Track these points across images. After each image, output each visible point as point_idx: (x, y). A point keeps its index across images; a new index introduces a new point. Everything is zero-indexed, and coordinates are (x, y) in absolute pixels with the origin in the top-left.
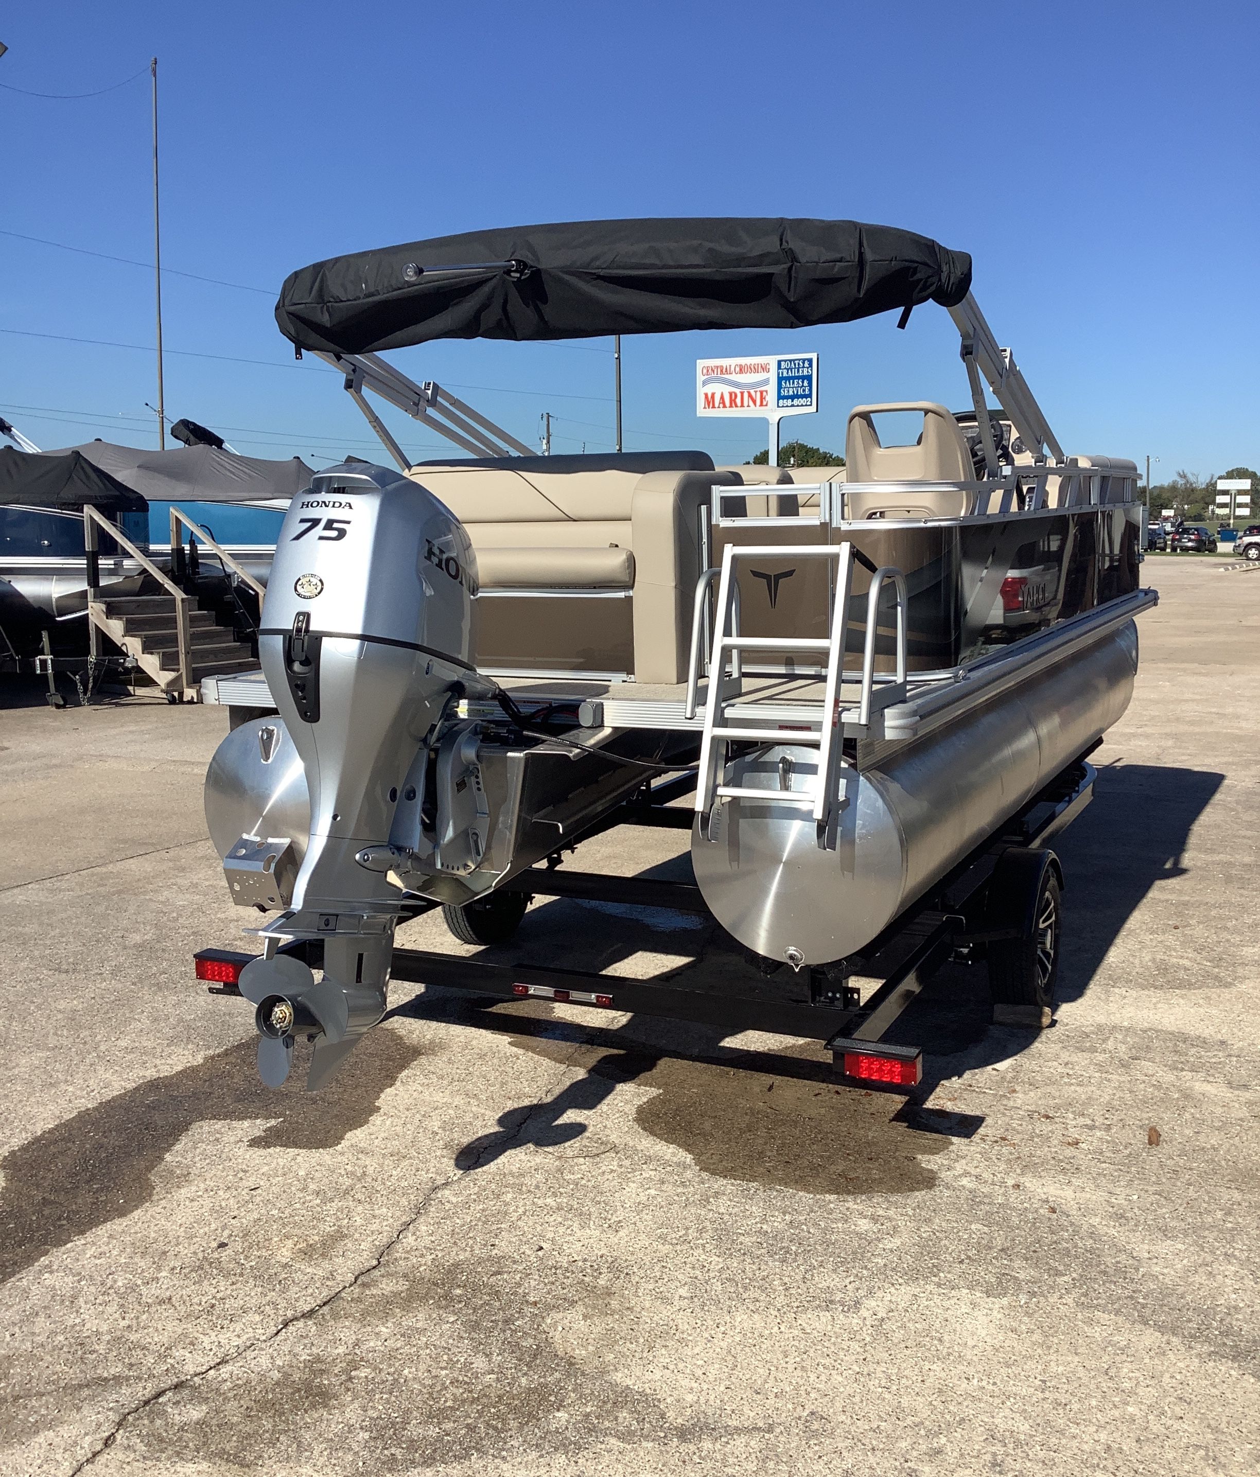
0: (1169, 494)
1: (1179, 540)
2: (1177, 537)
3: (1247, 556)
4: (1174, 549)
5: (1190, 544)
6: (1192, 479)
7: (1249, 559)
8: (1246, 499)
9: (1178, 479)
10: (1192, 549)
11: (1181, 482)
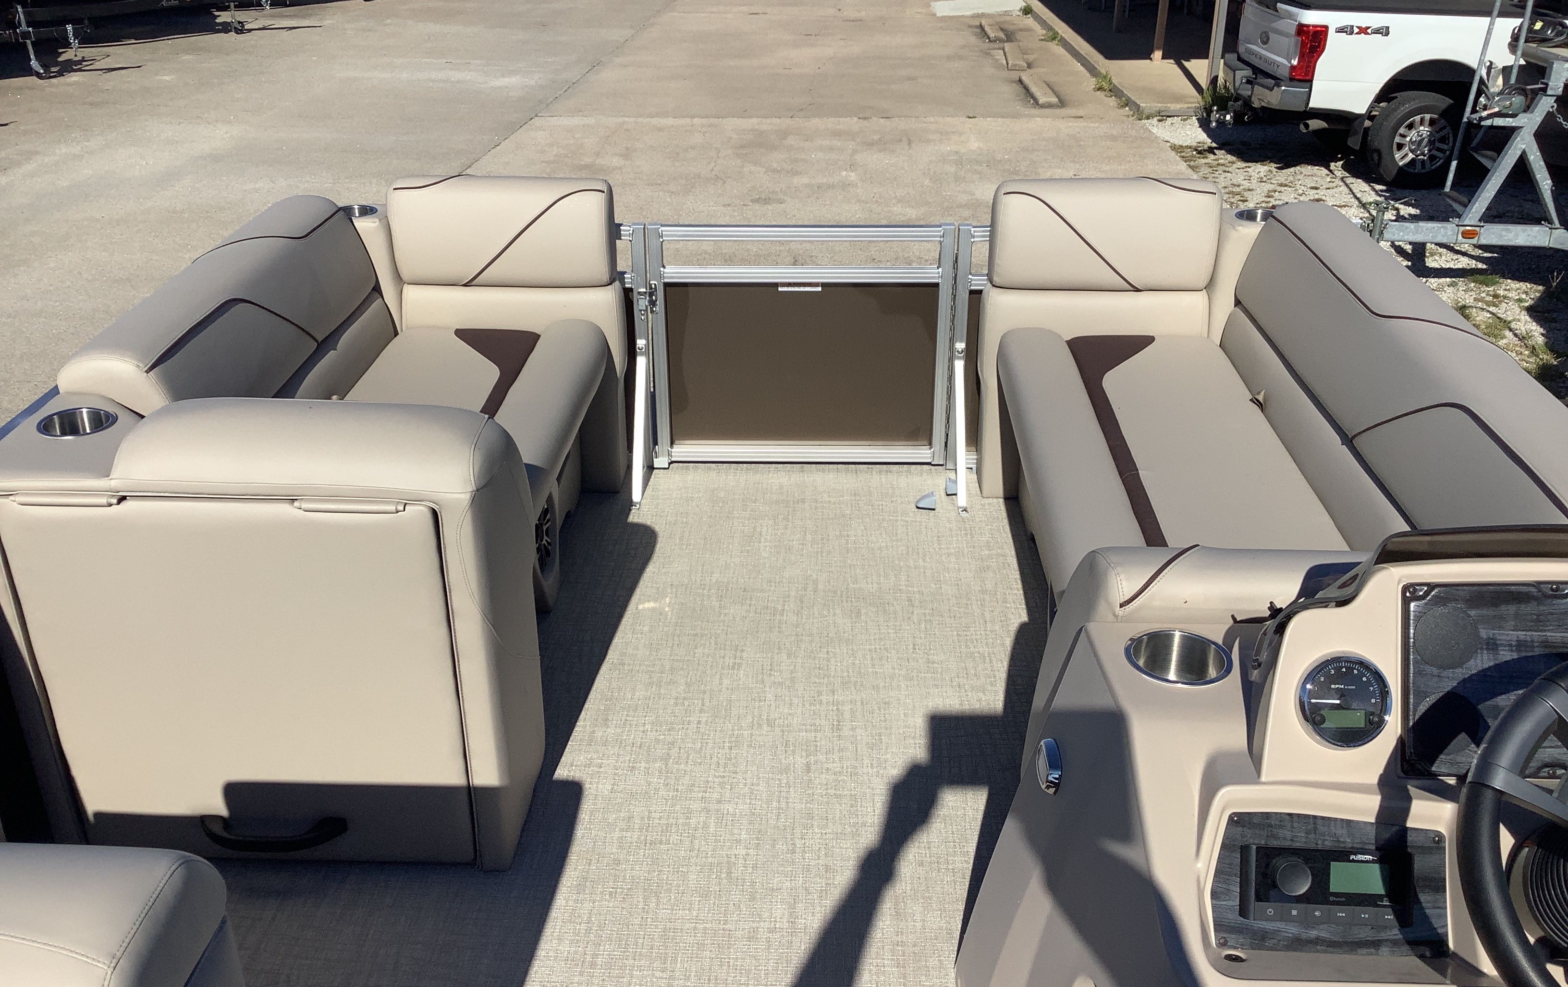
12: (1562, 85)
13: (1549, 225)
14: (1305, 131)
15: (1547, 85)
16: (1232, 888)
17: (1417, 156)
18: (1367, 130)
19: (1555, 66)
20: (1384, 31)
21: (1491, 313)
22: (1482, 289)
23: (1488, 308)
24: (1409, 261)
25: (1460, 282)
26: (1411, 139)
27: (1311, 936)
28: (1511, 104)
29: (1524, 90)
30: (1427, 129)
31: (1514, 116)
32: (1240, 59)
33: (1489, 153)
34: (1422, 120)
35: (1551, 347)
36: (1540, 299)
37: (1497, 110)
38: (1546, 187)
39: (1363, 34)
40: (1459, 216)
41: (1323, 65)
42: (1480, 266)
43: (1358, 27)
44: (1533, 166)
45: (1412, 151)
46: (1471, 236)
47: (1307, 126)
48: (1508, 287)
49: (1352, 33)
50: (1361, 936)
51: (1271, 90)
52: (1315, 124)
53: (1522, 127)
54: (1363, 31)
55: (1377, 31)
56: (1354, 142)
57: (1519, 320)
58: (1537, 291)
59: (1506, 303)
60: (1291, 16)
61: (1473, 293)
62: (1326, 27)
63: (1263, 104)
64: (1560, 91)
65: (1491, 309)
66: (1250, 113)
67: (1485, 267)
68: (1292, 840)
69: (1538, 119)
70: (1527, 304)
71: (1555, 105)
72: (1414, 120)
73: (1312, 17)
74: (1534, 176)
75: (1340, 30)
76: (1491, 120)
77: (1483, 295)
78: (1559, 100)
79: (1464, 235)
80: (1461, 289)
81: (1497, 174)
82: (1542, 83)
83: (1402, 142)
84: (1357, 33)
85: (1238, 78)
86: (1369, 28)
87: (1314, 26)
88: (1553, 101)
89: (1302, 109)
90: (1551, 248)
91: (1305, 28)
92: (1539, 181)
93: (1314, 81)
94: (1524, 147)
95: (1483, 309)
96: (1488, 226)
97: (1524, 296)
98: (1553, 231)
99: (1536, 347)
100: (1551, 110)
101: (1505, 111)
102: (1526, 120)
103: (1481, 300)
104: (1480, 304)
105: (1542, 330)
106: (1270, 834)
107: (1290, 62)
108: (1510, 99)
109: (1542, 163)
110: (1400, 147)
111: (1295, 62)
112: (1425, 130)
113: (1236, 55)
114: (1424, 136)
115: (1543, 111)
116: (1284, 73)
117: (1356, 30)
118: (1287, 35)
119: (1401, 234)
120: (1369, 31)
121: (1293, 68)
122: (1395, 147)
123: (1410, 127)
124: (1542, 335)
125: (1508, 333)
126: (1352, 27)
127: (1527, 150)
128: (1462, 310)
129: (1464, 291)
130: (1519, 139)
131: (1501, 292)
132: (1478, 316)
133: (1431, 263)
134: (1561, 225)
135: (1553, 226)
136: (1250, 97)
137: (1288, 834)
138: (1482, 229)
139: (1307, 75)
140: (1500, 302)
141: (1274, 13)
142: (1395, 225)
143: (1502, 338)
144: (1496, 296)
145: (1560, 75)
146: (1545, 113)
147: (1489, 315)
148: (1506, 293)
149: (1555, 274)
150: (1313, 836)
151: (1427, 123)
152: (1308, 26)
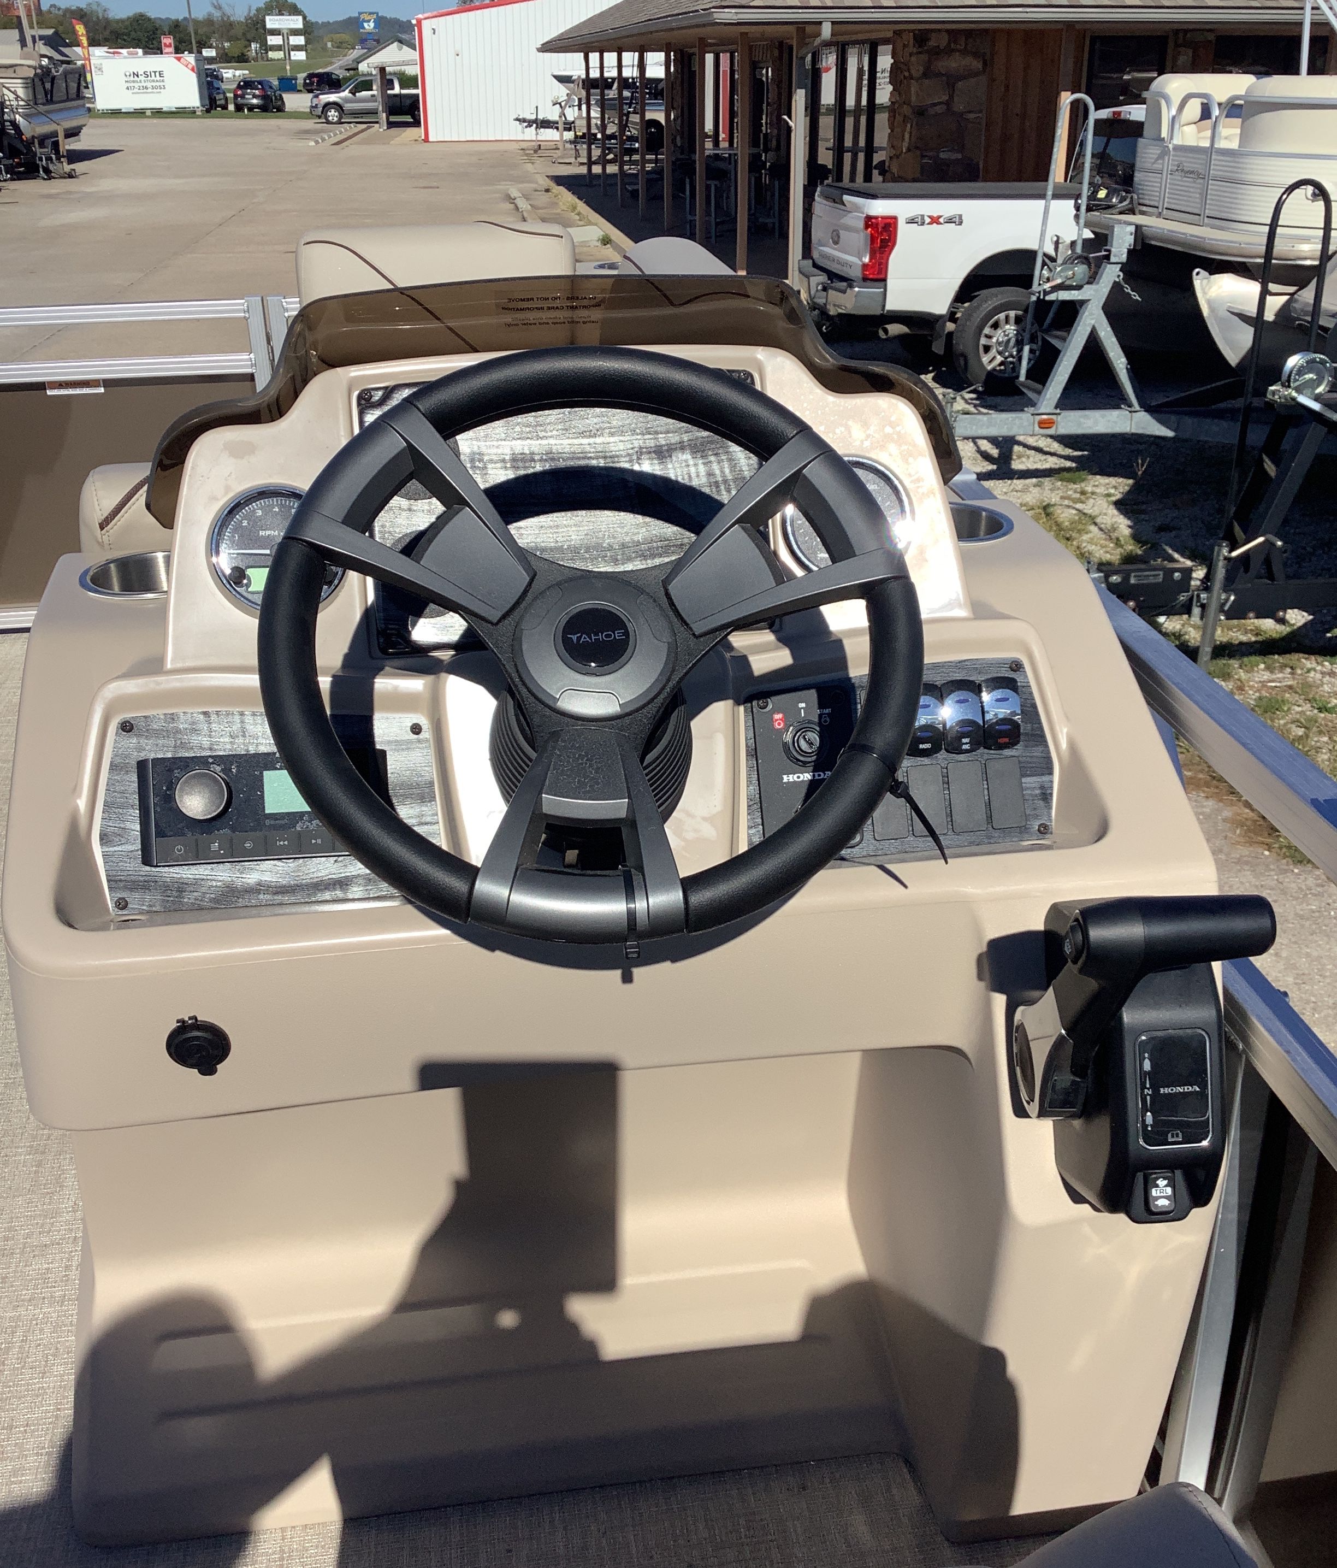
0: (205, 29)
1: (243, 97)
2: (239, 92)
3: (326, 118)
4: (239, 108)
5: (255, 101)
6: (228, 11)
7: (328, 122)
8: (300, 40)
9: (213, 11)
10: (258, 107)
11: (217, 14)
12: (1126, 250)
13: (1129, 409)
14: (884, 337)
15: (1109, 251)
16: (128, 825)
17: (1006, 358)
18: (950, 334)
19: (1115, 230)
20: (956, 220)
21: (1077, 510)
22: (1070, 487)
23: (1074, 506)
24: (994, 464)
25: (1047, 481)
26: (998, 340)
27: (249, 881)
28: (1074, 274)
29: (1087, 258)
30: (1013, 328)
31: (1079, 287)
32: (815, 265)
33: (1059, 333)
34: (1007, 317)
35: (1136, 537)
36: (1129, 492)
37: (1059, 281)
38: (1121, 365)
39: (935, 224)
40: (1033, 404)
41: (896, 260)
42: (1068, 464)
43: (929, 217)
44: (1105, 344)
45: (1000, 353)
46: (1047, 425)
47: (886, 331)
48: (1097, 483)
49: (923, 224)
50: (320, 874)
51: (844, 292)
52: (895, 329)
53: (1089, 300)
54: (935, 220)
55: (950, 221)
56: (938, 348)
57: (1105, 514)
58: (1126, 485)
59: (1094, 499)
60: (858, 209)
61: (1060, 491)
62: (895, 219)
63: (840, 311)
64: (1124, 258)
65: (1079, 506)
66: (828, 324)
67: (1074, 465)
68: (211, 749)
69: (1104, 290)
70: (1114, 499)
71: (1121, 274)
72: (999, 319)
73: (880, 208)
74: (1107, 354)
75: (911, 221)
76: (1056, 293)
77: (1070, 493)
78: (1124, 268)
79: (1042, 426)
80: (1047, 488)
81: (1068, 354)
82: (1106, 250)
83: (989, 344)
84: (928, 224)
85: (813, 284)
86: (940, 217)
87: (883, 218)
88: (1118, 269)
89: (879, 312)
90: (1133, 434)
91: (873, 221)
92: (1112, 359)
93: (888, 281)
94: (1093, 322)
95: (1069, 507)
96: (1066, 414)
97: (1112, 491)
98: (1134, 414)
99: (1121, 539)
100: (1117, 280)
101: (1068, 283)
102: (1092, 292)
103: (1068, 498)
104: (1066, 502)
105: (1129, 523)
106: (179, 742)
107: (861, 260)
108: (1072, 269)
109: (1114, 339)
110: (987, 349)
111: (866, 260)
112: (1011, 329)
113: (811, 261)
114: (1010, 335)
115: (1109, 281)
116: (856, 273)
117: (928, 220)
118: (855, 230)
119: (974, 427)
120: (941, 220)
121: (865, 266)
122: (981, 350)
123: (996, 326)
124: (1130, 527)
125: (1093, 528)
126: (923, 216)
127: (1096, 326)
128: (1047, 509)
129: (1051, 490)
130: (1086, 313)
131: (1089, 489)
132: (1062, 513)
133: (1017, 465)
134: (1141, 407)
135: (1133, 409)
136: (825, 304)
137: (206, 742)
138: (1059, 417)
139: (880, 272)
140: (1087, 498)
141: (843, 207)
142: (966, 419)
143: (1087, 533)
144: (1083, 493)
145: (1122, 239)
146: (1110, 285)
147: (1074, 512)
148: (1094, 488)
149: (1140, 461)
150: (241, 740)
151: (1012, 320)
152: (876, 218)
